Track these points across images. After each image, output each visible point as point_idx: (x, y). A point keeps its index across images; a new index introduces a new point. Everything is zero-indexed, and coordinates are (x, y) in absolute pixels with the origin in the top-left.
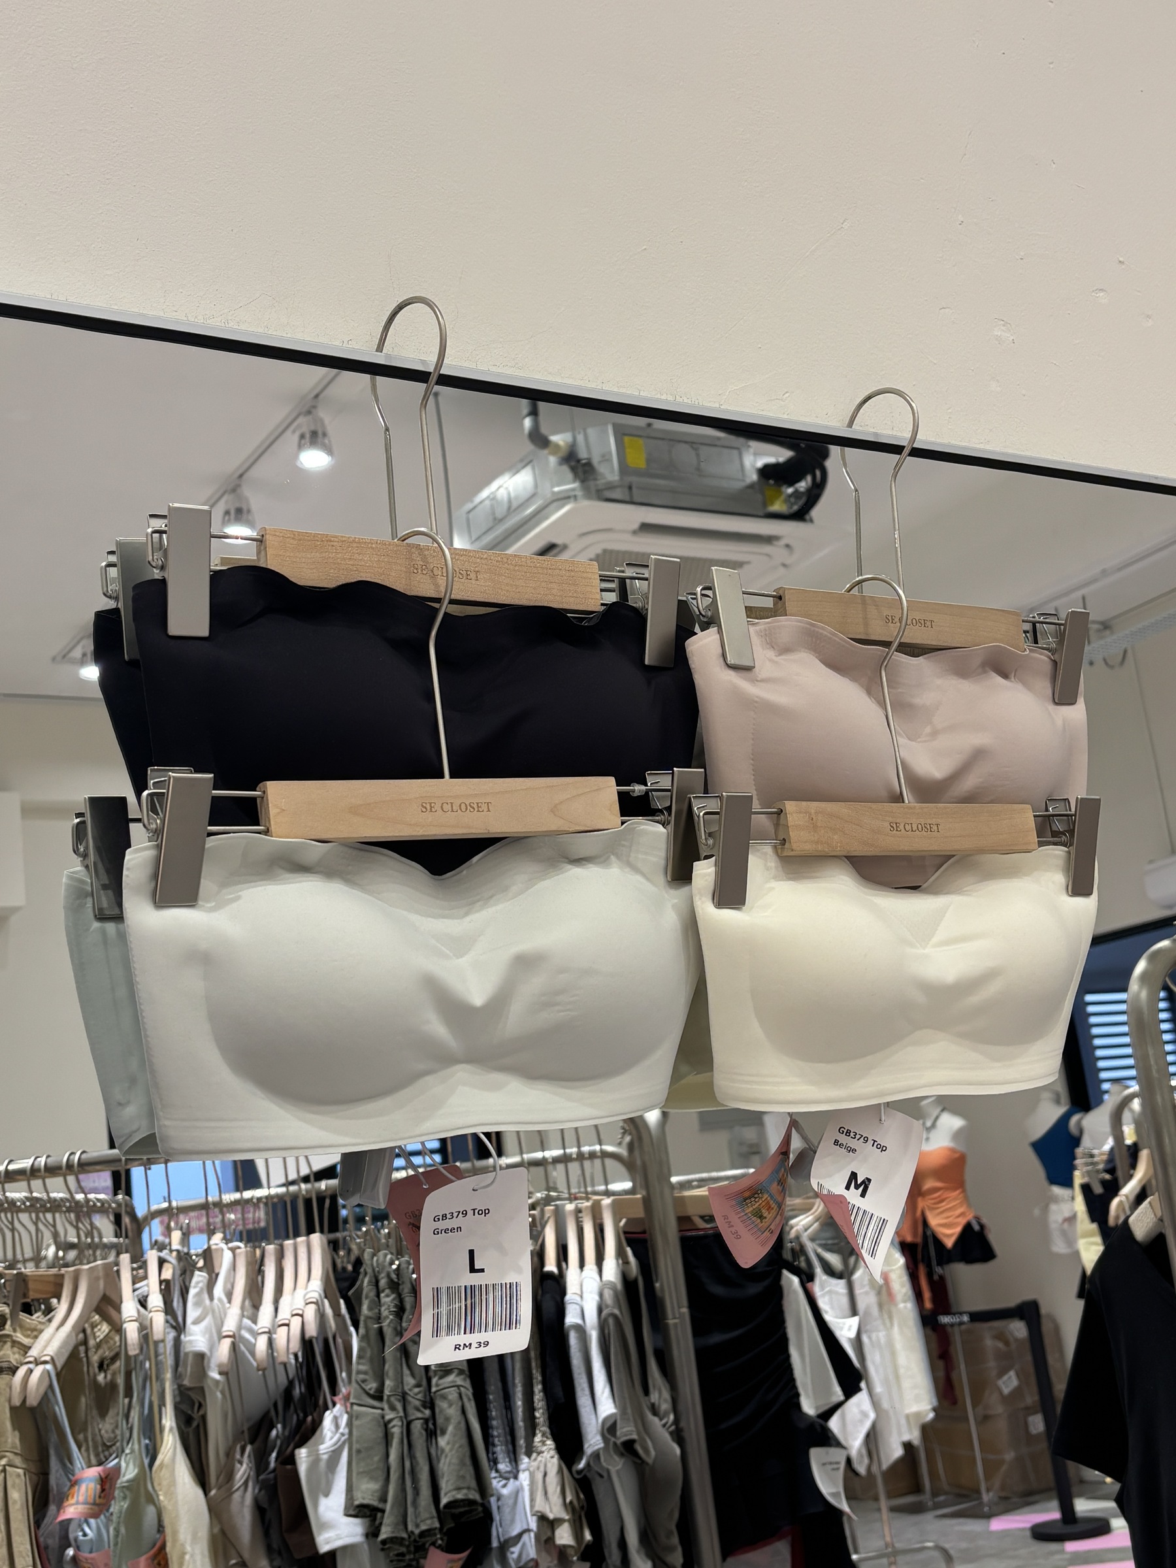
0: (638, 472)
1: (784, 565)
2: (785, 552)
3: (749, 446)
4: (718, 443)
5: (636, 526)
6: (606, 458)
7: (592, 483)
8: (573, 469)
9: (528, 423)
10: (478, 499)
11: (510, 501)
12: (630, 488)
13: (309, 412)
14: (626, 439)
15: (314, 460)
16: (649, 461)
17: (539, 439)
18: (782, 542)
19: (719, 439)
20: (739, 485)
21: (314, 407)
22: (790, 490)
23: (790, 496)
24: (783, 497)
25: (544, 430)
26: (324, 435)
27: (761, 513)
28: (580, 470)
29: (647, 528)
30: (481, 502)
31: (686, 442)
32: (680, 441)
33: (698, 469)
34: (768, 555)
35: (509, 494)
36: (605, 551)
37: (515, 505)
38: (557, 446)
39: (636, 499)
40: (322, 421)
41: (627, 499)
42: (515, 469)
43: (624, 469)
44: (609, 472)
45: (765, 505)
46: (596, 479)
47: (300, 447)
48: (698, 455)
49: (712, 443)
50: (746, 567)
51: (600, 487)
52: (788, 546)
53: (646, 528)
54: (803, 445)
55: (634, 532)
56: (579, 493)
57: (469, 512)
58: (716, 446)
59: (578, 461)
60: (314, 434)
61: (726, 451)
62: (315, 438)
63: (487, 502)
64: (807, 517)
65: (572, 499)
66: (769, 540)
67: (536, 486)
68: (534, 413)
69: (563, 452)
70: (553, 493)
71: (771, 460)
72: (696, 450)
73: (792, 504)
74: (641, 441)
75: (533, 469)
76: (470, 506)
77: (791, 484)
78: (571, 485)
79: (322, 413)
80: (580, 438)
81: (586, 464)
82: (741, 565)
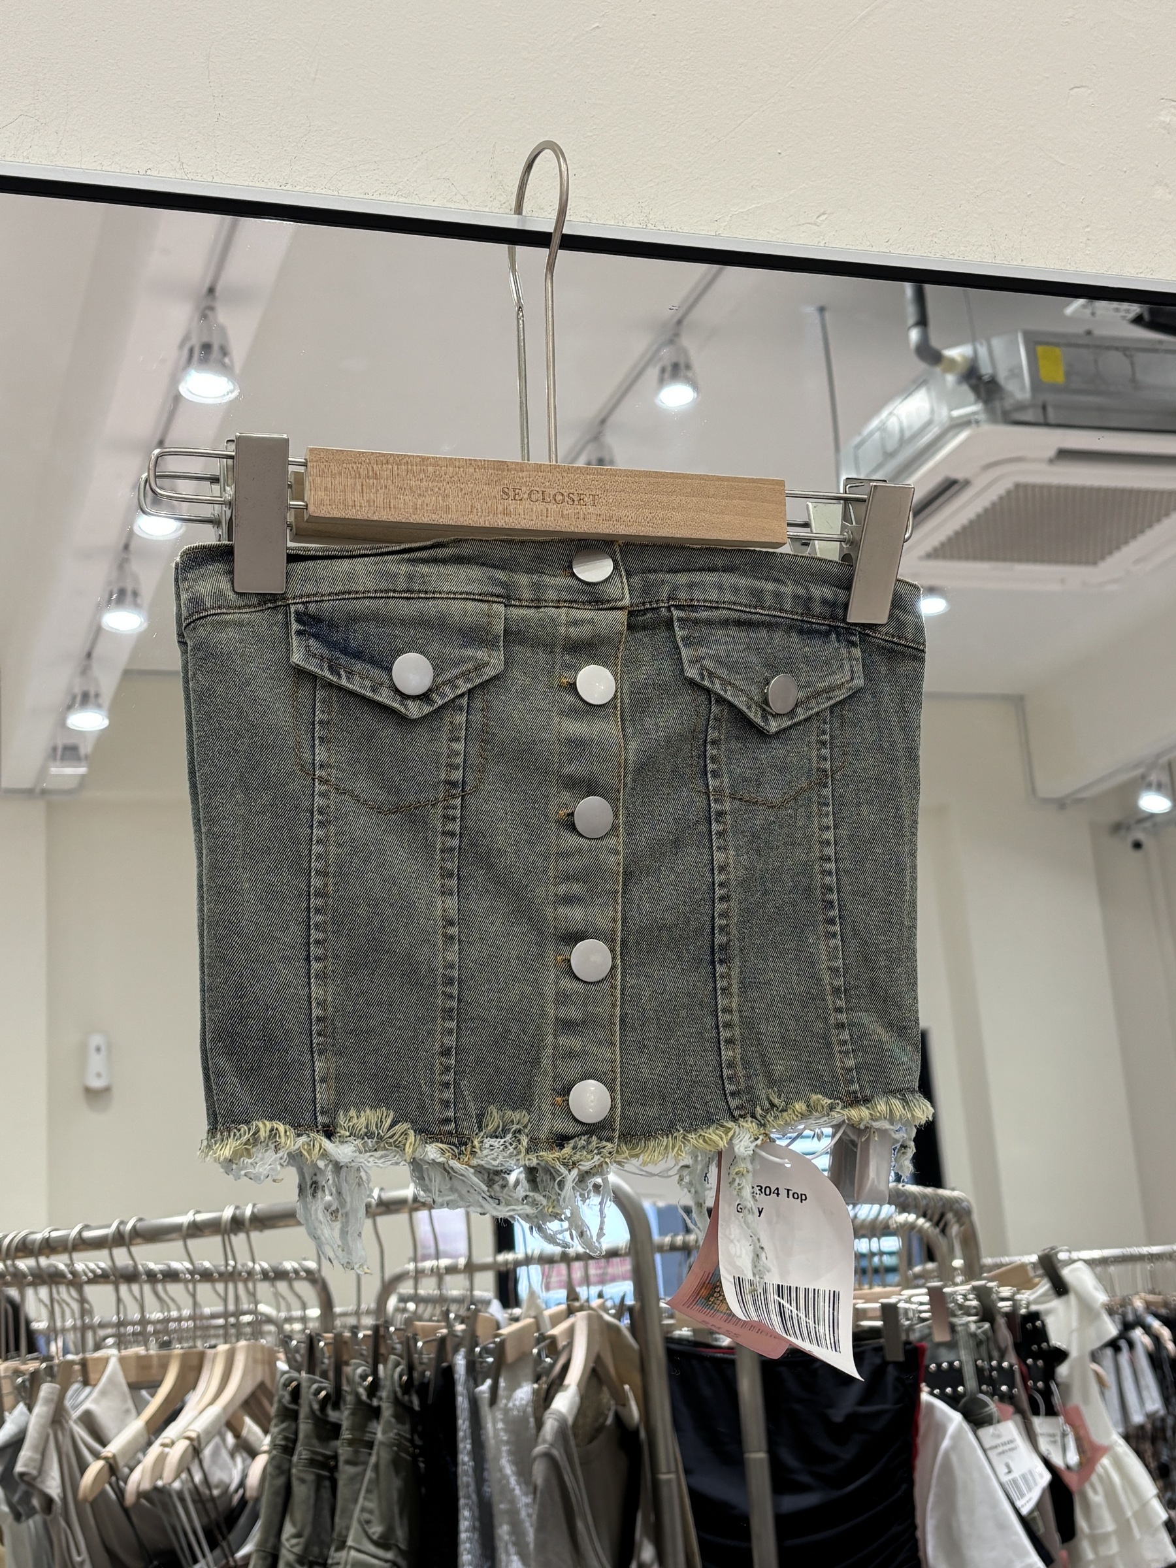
0: (1054, 388)
4: (1158, 346)
5: (1052, 453)
6: (1015, 373)
7: (997, 404)
8: (975, 389)
9: (914, 335)
10: (865, 432)
11: (902, 431)
13: (671, 342)
14: (1040, 349)
15: (677, 397)
16: (1068, 374)
17: (930, 355)
21: (677, 335)
26: (688, 367)
28: (982, 389)
31: (1117, 349)
32: (1108, 348)
33: (1133, 380)
36: (1017, 486)
37: (907, 434)
38: (952, 361)
39: (1052, 419)
40: (685, 352)
41: (1041, 420)
42: (906, 391)
43: (1037, 385)
44: (1019, 389)
46: (1002, 399)
47: (662, 382)
48: (1132, 364)
49: (1152, 349)
51: (1008, 408)
53: (1065, 455)
55: (1051, 461)
56: (982, 417)
57: (859, 446)
58: (1155, 351)
59: (980, 378)
60: (676, 367)
61: (1168, 356)
62: (676, 371)
63: (877, 435)
65: (974, 425)
67: (932, 411)
69: (963, 369)
70: (951, 418)
72: (1130, 357)
74: (1057, 351)
75: (929, 390)
76: (858, 439)
78: (973, 408)
79: (686, 341)
80: (983, 351)
81: (989, 382)
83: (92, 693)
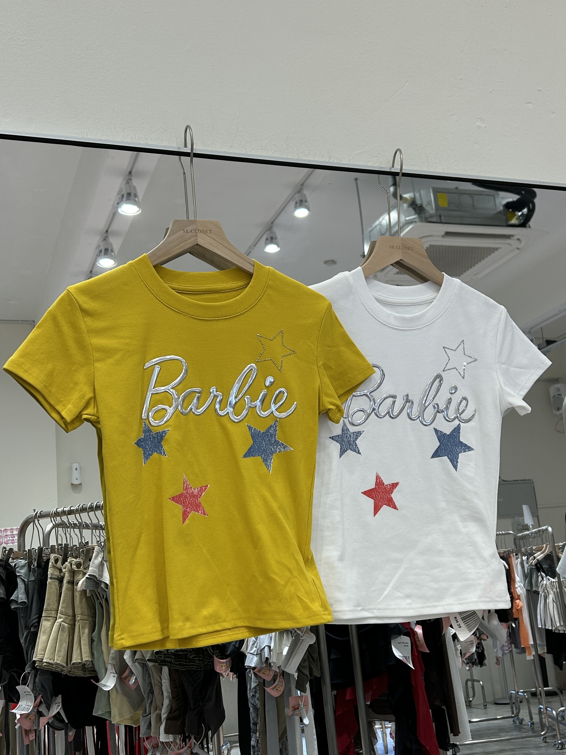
0: (444, 209)
1: (518, 249)
2: (518, 242)
3: (498, 194)
4: (483, 193)
5: (443, 233)
6: (429, 203)
7: (423, 215)
8: (414, 209)
9: (392, 189)
10: (374, 226)
13: (299, 192)
14: (438, 194)
15: (302, 213)
16: (449, 204)
17: (398, 196)
18: (516, 237)
19: (483, 191)
20: (495, 212)
21: (301, 189)
22: (520, 214)
23: (520, 216)
24: (516, 217)
25: (399, 192)
26: (306, 201)
27: (505, 225)
28: (417, 209)
30: (376, 227)
31: (467, 194)
32: (464, 194)
33: (473, 206)
34: (510, 244)
35: (387, 222)
36: (430, 246)
38: (406, 199)
39: (443, 221)
40: (305, 195)
41: (439, 221)
43: (437, 208)
44: (431, 209)
45: (507, 220)
46: (424, 213)
47: (296, 208)
48: (473, 200)
49: (480, 194)
50: (499, 250)
51: (427, 216)
52: (518, 239)
53: (448, 234)
54: (523, 192)
55: (443, 236)
56: (417, 220)
57: (370, 232)
58: (482, 195)
59: (416, 205)
60: (301, 201)
61: (487, 197)
62: (301, 203)
63: (378, 227)
64: (527, 225)
65: (414, 223)
66: (508, 237)
67: (399, 218)
68: (395, 184)
69: (410, 202)
70: (406, 220)
71: (510, 200)
72: (471, 196)
73: (521, 220)
74: (445, 195)
76: (370, 229)
78: (413, 217)
79: (306, 192)
80: (417, 195)
81: (420, 206)
82: (497, 249)
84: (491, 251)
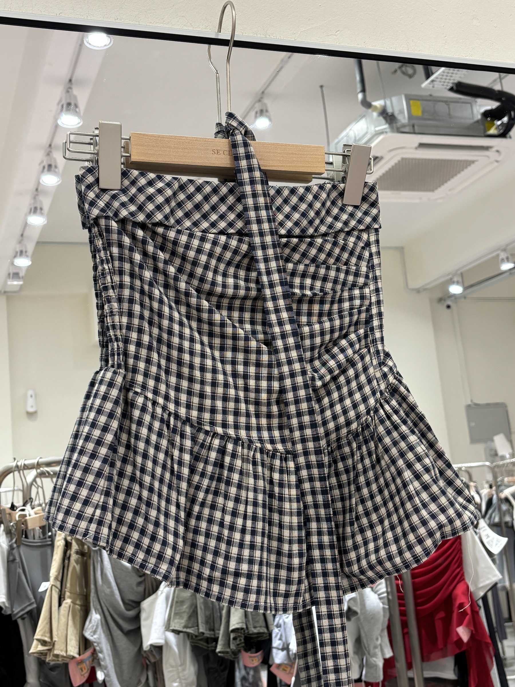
0: (418, 118)
1: (497, 161)
2: (497, 154)
3: (476, 102)
4: (459, 101)
5: (416, 145)
6: (401, 112)
7: (394, 125)
8: (385, 118)
9: (360, 96)
10: (340, 137)
11: (355, 137)
12: (413, 126)
13: (259, 101)
14: (411, 102)
15: (264, 123)
16: (423, 112)
17: (367, 104)
18: (494, 149)
19: (460, 99)
20: (471, 121)
21: (262, 98)
22: (499, 123)
23: (499, 126)
24: (494, 127)
25: (369, 99)
26: (267, 111)
27: (483, 135)
28: (388, 119)
29: (422, 145)
30: (342, 138)
31: (443, 101)
32: (439, 101)
33: (449, 114)
34: (488, 157)
35: (355, 133)
36: (402, 159)
37: (357, 138)
38: (376, 107)
39: (417, 131)
40: (265, 105)
41: (412, 131)
42: (357, 119)
43: (410, 117)
44: (403, 119)
45: (485, 130)
46: (396, 123)
47: (256, 117)
48: (449, 108)
49: (456, 101)
50: (476, 163)
51: (399, 126)
52: (498, 151)
54: (503, 99)
55: (416, 148)
56: (388, 130)
57: (337, 143)
59: (387, 114)
60: (262, 111)
61: (464, 105)
62: (262, 112)
63: (345, 138)
64: (508, 136)
65: (384, 134)
66: (487, 148)
67: (368, 128)
68: (363, 90)
69: (380, 110)
70: (376, 131)
71: (489, 108)
72: (448, 105)
73: (500, 130)
74: (419, 103)
75: (366, 119)
76: (336, 141)
77: (500, 119)
78: (385, 126)
79: (266, 101)
80: (388, 103)
81: (391, 115)
82: (473, 162)
83: (24, 250)
84: (468, 163)
